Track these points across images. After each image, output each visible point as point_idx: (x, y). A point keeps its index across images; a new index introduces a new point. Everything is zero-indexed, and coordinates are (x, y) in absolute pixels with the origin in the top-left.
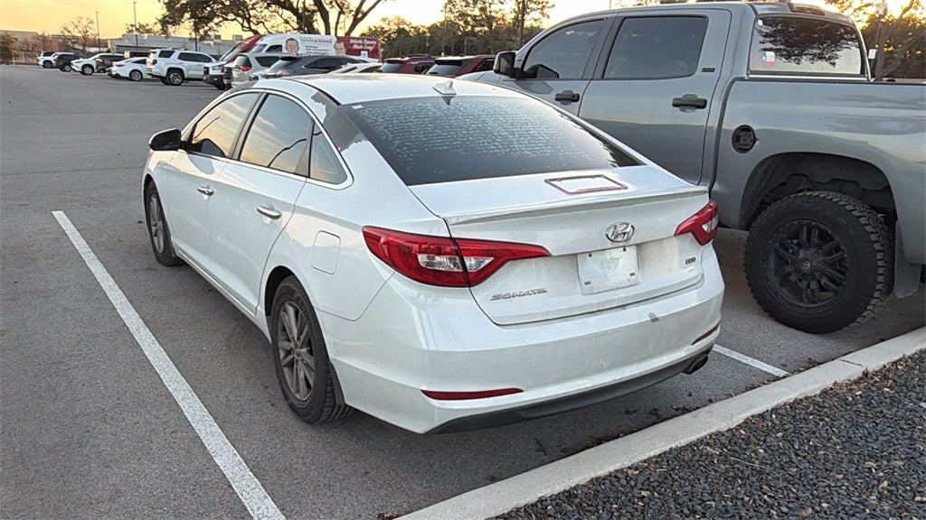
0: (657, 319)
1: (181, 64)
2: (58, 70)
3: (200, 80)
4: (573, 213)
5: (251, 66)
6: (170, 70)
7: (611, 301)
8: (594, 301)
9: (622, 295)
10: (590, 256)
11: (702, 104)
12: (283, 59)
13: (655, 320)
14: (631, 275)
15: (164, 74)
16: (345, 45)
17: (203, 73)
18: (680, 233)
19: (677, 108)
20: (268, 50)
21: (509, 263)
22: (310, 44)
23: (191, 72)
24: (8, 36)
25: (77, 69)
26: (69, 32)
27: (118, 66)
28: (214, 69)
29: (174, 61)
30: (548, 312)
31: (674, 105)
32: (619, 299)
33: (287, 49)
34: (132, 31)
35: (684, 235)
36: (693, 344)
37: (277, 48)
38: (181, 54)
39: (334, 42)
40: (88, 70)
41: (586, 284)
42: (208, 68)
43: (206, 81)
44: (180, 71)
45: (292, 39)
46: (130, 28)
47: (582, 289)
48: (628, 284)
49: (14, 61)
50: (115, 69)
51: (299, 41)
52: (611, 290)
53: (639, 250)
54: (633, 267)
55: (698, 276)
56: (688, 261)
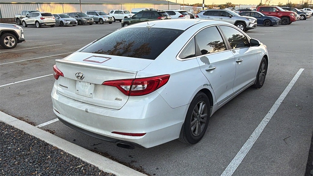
0: (87, 112)
7: (80, 99)
8: (76, 96)
9: (85, 99)
10: (80, 82)
13: (87, 111)
14: (91, 94)
30: (65, 94)
35: (104, 85)
36: (112, 133)
41: (77, 90)
47: (75, 91)
48: (89, 96)
53: (96, 86)
54: (92, 91)
55: (118, 107)
56: (116, 99)
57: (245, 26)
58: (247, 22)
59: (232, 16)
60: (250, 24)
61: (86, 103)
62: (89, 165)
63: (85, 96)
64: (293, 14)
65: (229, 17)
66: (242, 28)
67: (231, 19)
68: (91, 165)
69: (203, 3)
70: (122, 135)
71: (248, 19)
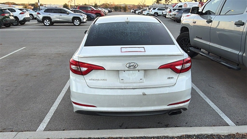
0: (146, 95)
1: (158, 11)
2: (134, 13)
3: (161, 15)
4: (112, 58)
5: (171, 11)
6: (155, 13)
7: (129, 86)
8: (123, 85)
9: (135, 85)
10: (124, 71)
11: (242, 24)
12: (178, 9)
13: (144, 95)
14: (140, 79)
15: (153, 14)
16: (201, 5)
17: (162, 13)
18: (160, 68)
19: (236, 25)
20: (178, 7)
21: (93, 70)
22: (191, 5)
23: (160, 13)
24: (126, 5)
25: (137, 13)
26: (140, 4)
27: (144, 12)
28: (164, 12)
29: (156, 11)
30: (106, 86)
31: (235, 24)
32: (133, 86)
33: (184, 6)
34: (154, 3)
36: (168, 106)
37: (181, 6)
38: (158, 9)
39: (198, 4)
40: (139, 13)
41: (122, 80)
42: (163, 12)
43: (162, 16)
44: (157, 13)
45: (185, 4)
46: (154, 2)
47: (120, 81)
48: (139, 82)
49: (127, 11)
50: (144, 13)
51: (188, 4)
52: (131, 83)
53: (145, 72)
54: (142, 77)
55: (172, 84)
56: (169, 78)
57: (80, 20)
58: (81, 18)
59: (69, 13)
60: (83, 19)
61: (136, 88)
62: (159, 137)
63: (134, 83)
64: (102, 12)
65: (67, 14)
66: (78, 22)
67: (68, 15)
68: (160, 137)
69: (39, 2)
70: (176, 105)
71: (82, 15)
